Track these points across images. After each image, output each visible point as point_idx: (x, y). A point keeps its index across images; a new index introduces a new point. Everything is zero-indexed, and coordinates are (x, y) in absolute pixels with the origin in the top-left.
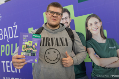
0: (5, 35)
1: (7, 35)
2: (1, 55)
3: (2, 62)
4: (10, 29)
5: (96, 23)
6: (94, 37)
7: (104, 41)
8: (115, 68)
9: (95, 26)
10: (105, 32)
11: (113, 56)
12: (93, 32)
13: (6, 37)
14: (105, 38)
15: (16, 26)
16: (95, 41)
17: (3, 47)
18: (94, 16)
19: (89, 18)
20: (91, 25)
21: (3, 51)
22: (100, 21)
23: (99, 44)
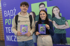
0: (8, 14)
1: (9, 14)
2: (6, 24)
3: (6, 28)
4: (12, 11)
5: (57, 10)
6: (56, 16)
7: (60, 18)
8: (64, 29)
9: (56, 11)
10: (61, 14)
11: (64, 24)
12: (55, 14)
13: (9, 15)
14: (60, 17)
15: (15, 10)
16: (56, 18)
17: (7, 20)
18: (56, 7)
19: (54, 8)
20: (55, 11)
21: (7, 22)
22: (59, 9)
23: (58, 19)
